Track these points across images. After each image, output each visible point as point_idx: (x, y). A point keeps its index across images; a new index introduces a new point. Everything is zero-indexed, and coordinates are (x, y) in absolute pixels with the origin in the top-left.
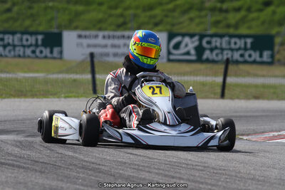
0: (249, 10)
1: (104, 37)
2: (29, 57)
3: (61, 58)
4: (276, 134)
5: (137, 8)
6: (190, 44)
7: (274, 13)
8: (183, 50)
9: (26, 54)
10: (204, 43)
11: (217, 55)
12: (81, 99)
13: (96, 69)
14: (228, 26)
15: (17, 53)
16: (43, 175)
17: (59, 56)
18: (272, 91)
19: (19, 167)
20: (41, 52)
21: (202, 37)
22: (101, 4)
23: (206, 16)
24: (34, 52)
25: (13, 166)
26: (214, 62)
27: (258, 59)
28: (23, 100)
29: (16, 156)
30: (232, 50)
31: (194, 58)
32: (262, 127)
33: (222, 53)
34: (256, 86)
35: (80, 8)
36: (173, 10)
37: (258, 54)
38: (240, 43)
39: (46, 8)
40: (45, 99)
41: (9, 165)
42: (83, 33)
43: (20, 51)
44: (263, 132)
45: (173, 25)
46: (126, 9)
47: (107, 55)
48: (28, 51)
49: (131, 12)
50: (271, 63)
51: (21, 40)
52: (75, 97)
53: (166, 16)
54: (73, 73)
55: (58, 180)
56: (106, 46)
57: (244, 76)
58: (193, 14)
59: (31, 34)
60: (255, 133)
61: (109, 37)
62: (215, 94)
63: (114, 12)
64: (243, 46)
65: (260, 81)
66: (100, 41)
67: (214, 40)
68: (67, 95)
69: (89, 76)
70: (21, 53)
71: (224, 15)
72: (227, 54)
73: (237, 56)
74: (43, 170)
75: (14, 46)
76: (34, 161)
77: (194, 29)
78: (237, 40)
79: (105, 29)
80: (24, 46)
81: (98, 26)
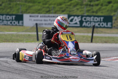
0: (102, 5)
1: (41, 17)
2: (9, 25)
3: (23, 26)
4: (116, 58)
5: (55, 4)
6: (77, 20)
7: (112, 6)
8: (74, 22)
9: (8, 24)
10: (83, 19)
11: (88, 24)
12: (32, 43)
13: (38, 30)
14: (93, 12)
15: (4, 23)
16: (20, 75)
17: (22, 25)
18: (112, 39)
19: (10, 72)
20: (14, 23)
21: (82, 16)
22: (39, 3)
23: (84, 8)
24: (11, 23)
25: (7, 71)
26: (87, 27)
27: (106, 26)
28: (8, 43)
29: (8, 67)
30: (95, 22)
31: (79, 25)
32: (110, 55)
33: (90, 23)
34: (105, 38)
35: (31, 4)
36: (70, 5)
37: (106, 23)
38: (98, 19)
39: (16, 4)
40: (17, 43)
41: (5, 71)
42: (32, 15)
43: (5, 22)
44: (110, 57)
45: (70, 11)
46: (50, 5)
47: (42, 24)
48: (9, 23)
49: (52, 6)
50: (111, 28)
51: (6, 18)
52: (30, 42)
53: (67, 8)
54: (28, 32)
55: (26, 77)
56: (42, 20)
57: (100, 33)
58: (78, 7)
59: (10, 15)
60: (107, 57)
61: (43, 16)
62: (88, 41)
63: (45, 6)
64: (99, 20)
65: (107, 35)
66: (39, 18)
67: (87, 18)
68: (27, 41)
69: (35, 33)
70: (6, 23)
71: (91, 7)
72: (93, 24)
73: (97, 25)
74: (20, 73)
75: (3, 20)
76: (15, 69)
77: (79, 13)
78: (97, 18)
79: (41, 13)
80: (7, 20)
81: (39, 12)
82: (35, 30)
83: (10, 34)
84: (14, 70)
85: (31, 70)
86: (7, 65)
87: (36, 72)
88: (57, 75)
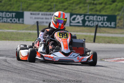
0: (106, 4)
1: (42, 14)
2: (9, 22)
3: (23, 23)
4: (119, 59)
5: (57, 2)
6: (80, 19)
7: (117, 5)
8: (76, 21)
9: (8, 21)
10: (86, 18)
11: (91, 23)
14: (97, 11)
16: (19, 75)
17: (22, 22)
18: (116, 40)
19: (9, 71)
20: (14, 20)
21: (85, 15)
23: (87, 6)
24: (11, 20)
25: (6, 70)
26: (90, 26)
27: (109, 26)
28: (7, 41)
29: (7, 66)
30: (98, 21)
31: (81, 24)
32: (113, 56)
33: (93, 23)
34: (109, 38)
36: (73, 3)
37: (109, 23)
38: (102, 18)
39: (17, 1)
40: (17, 41)
41: (4, 70)
42: (33, 13)
43: (5, 20)
44: (113, 58)
45: (72, 10)
46: (52, 2)
47: (43, 22)
49: (54, 4)
50: (115, 28)
51: (6, 15)
53: (69, 6)
54: (29, 30)
55: (26, 77)
56: (43, 18)
57: (103, 33)
58: (81, 5)
59: (10, 12)
60: (110, 58)
61: (44, 14)
62: (91, 40)
63: (46, 3)
64: (103, 20)
65: (111, 35)
66: (40, 16)
67: (90, 17)
68: (27, 40)
69: (36, 32)
71: (95, 6)
72: (96, 23)
73: (100, 24)
74: (19, 72)
75: (3, 18)
76: (15, 68)
77: (81, 12)
78: (100, 17)
79: (43, 11)
80: (7, 18)
81: (40, 10)
82: (36, 28)
83: (10, 32)
84: (13, 69)
85: (31, 70)
86: (7, 64)
87: (36, 72)
88: (58, 75)
